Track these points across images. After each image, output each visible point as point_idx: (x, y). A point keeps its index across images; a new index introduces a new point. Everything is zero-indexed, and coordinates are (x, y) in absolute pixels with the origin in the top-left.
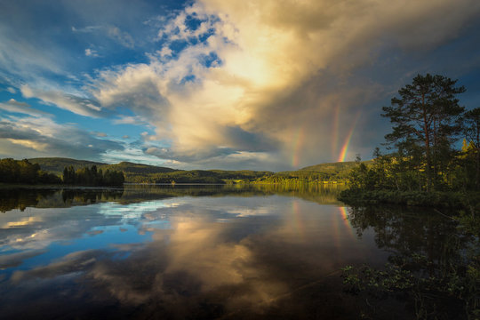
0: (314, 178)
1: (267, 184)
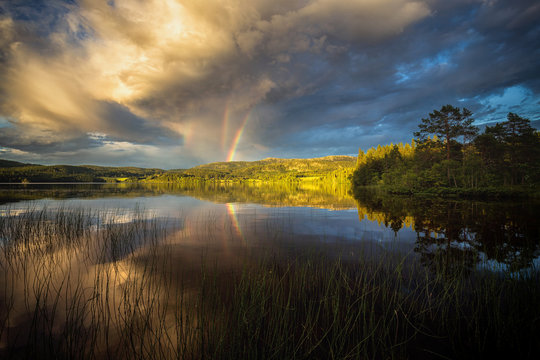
0: (210, 178)
1: (159, 182)
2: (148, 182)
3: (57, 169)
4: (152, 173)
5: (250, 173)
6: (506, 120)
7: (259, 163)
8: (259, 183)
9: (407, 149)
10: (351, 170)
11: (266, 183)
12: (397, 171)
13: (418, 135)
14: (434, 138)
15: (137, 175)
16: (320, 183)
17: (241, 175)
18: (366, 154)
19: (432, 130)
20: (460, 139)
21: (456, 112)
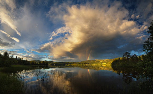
0: (84, 64)
1: (74, 65)
2: (72, 65)
3: (58, 62)
4: (73, 63)
5: (92, 63)
6: (134, 55)
7: (94, 60)
8: (94, 65)
9: (121, 58)
10: (112, 62)
11: (96, 65)
12: (119, 62)
13: (123, 56)
14: (125, 57)
15: (71, 63)
16: (106, 65)
17: (90, 63)
18: (115, 59)
19: (125, 56)
20: (129, 57)
21: (128, 53)
